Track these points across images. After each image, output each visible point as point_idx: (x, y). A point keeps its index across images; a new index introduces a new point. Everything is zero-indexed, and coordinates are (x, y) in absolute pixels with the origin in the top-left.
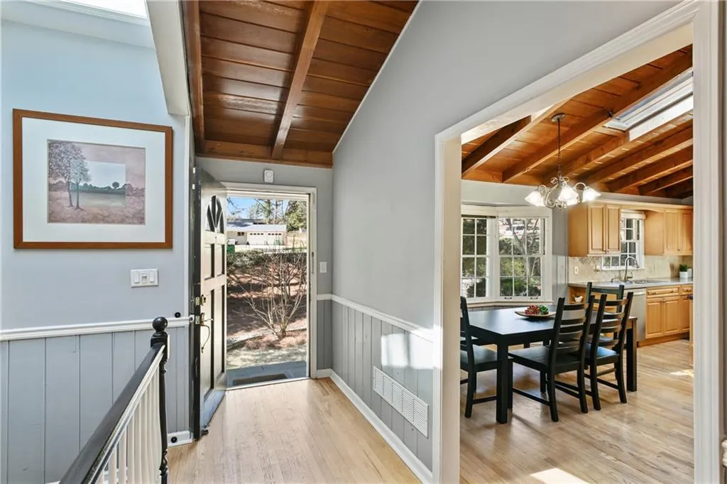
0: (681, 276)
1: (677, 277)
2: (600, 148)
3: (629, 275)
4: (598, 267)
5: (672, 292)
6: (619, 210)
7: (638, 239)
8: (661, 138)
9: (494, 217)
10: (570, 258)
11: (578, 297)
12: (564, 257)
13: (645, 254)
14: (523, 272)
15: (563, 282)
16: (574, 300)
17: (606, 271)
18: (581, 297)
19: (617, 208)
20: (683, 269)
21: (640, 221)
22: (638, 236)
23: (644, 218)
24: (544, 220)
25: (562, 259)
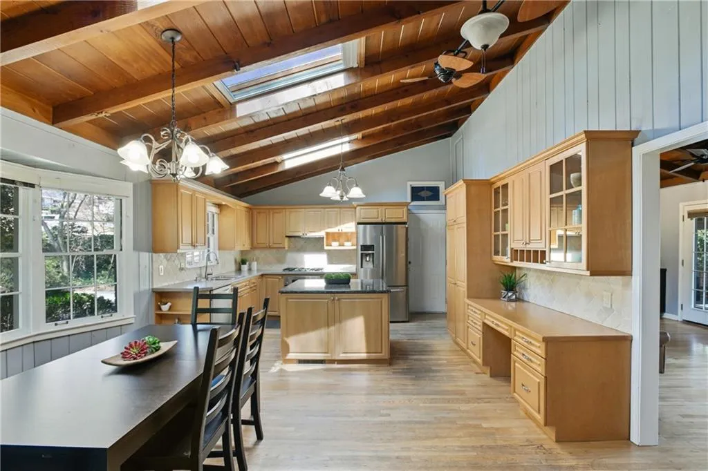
0: (242, 269)
1: (239, 270)
2: (203, 115)
3: (209, 271)
4: (183, 265)
5: (246, 286)
6: (205, 199)
7: (213, 233)
8: (253, 128)
9: (32, 186)
10: (154, 254)
11: (166, 304)
12: (147, 254)
13: (219, 249)
14: (59, 272)
15: (147, 288)
16: (160, 309)
17: (189, 269)
18: (169, 304)
19: (203, 197)
20: (243, 262)
21: (215, 215)
22: (213, 230)
23: (219, 212)
24: (121, 200)
25: (145, 256)
